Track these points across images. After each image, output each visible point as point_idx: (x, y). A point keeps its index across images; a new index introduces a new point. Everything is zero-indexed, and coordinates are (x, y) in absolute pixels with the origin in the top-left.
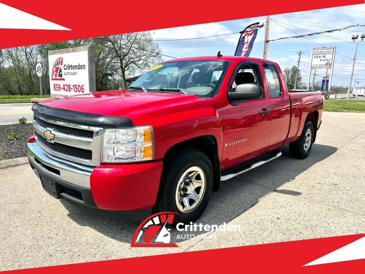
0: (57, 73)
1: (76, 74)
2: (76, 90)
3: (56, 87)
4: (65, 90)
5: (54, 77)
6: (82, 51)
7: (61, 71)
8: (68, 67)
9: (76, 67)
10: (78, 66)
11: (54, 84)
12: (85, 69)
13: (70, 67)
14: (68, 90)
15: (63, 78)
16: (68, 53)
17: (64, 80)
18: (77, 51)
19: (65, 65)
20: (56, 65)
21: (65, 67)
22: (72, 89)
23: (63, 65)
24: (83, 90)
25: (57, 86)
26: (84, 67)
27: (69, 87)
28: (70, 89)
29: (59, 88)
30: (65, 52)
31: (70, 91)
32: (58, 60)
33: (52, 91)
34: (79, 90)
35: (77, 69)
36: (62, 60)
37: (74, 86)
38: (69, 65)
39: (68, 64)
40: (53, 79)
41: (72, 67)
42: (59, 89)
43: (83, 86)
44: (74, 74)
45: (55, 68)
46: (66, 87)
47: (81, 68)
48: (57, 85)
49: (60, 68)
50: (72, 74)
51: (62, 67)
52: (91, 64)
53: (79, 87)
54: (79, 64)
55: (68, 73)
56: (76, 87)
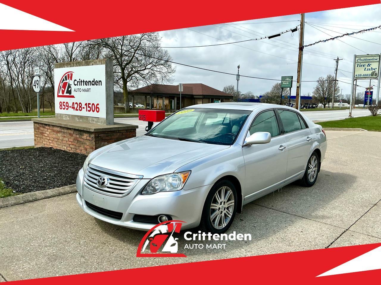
0: (65, 89)
1: (89, 91)
2: (89, 109)
3: (62, 105)
4: (75, 109)
5: (61, 94)
6: (98, 65)
7: (69, 86)
8: (79, 83)
9: (90, 83)
10: (93, 81)
11: (61, 102)
12: (101, 85)
13: (81, 82)
14: (78, 108)
15: (72, 95)
16: (80, 66)
17: (73, 97)
18: (91, 64)
19: (75, 80)
20: (64, 80)
21: (76, 83)
22: (84, 108)
23: (73, 79)
24: (98, 109)
25: (65, 104)
26: (100, 83)
27: (80, 105)
28: (80, 109)
29: (67, 106)
30: (76, 65)
32: (67, 75)
33: (58, 110)
34: (93, 110)
35: (91, 85)
36: (72, 74)
37: (86, 104)
38: (80, 81)
39: (80, 79)
40: (59, 96)
41: (85, 83)
42: (66, 108)
43: (98, 104)
44: (88, 90)
45: (62, 83)
46: (76, 106)
47: (97, 84)
48: (64, 102)
49: (69, 83)
50: (83, 90)
51: (71, 82)
52: (109, 80)
53: (93, 106)
54: (94, 79)
55: (78, 89)
56: (90, 105)
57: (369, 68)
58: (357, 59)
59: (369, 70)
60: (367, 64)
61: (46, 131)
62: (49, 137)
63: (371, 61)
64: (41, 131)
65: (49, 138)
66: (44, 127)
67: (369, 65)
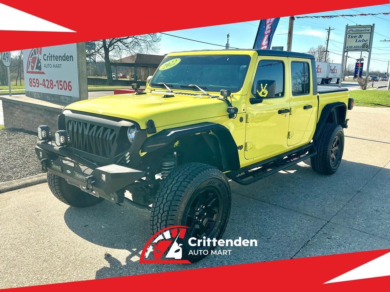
0: (34, 64)
1: (60, 67)
2: (60, 87)
3: (32, 82)
4: (46, 87)
5: (30, 70)
7: (39, 62)
8: (49, 58)
9: (60, 58)
10: (63, 56)
11: (30, 79)
12: (73, 61)
13: (51, 57)
14: (49, 86)
15: (42, 71)
17: (43, 73)
19: (45, 55)
20: (32, 55)
21: (46, 57)
22: (55, 86)
23: (43, 54)
24: (70, 87)
25: (35, 81)
26: (71, 58)
27: (51, 83)
28: (52, 86)
29: (37, 83)
31: (52, 88)
34: (65, 88)
35: (61, 61)
36: (41, 48)
37: (57, 82)
38: (50, 55)
39: (49, 54)
40: (28, 72)
41: (55, 58)
42: (37, 85)
43: (70, 82)
44: (58, 66)
45: (31, 57)
46: (47, 83)
47: (68, 59)
48: (34, 79)
49: (38, 58)
50: (54, 66)
51: (41, 57)
52: (80, 55)
53: (65, 83)
54: (65, 54)
55: (49, 64)
56: (61, 83)
57: (360, 39)
58: (348, 30)
59: (361, 42)
60: (358, 35)
61: (16, 111)
62: (19, 117)
63: (362, 32)
64: (11, 111)
65: (18, 119)
66: (13, 107)
67: (361, 37)
